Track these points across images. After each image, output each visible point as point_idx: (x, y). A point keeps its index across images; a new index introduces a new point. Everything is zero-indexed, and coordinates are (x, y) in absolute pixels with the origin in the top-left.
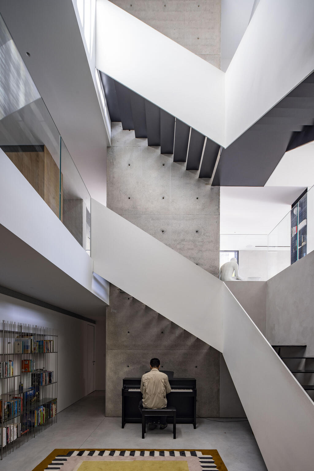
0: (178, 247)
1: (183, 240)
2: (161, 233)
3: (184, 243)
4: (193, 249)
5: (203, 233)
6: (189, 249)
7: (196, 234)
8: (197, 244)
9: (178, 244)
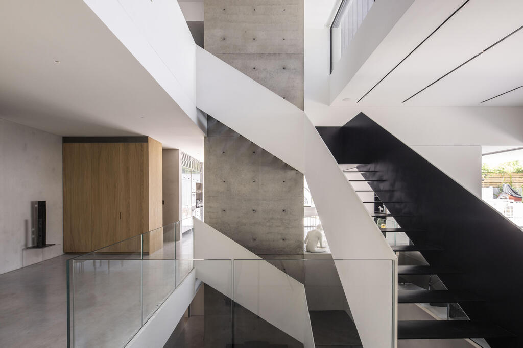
0: (268, 224)
1: (272, 218)
2: (252, 212)
3: (273, 221)
4: (280, 226)
5: (289, 212)
6: (277, 226)
7: (283, 213)
8: (284, 221)
9: (267, 222)
